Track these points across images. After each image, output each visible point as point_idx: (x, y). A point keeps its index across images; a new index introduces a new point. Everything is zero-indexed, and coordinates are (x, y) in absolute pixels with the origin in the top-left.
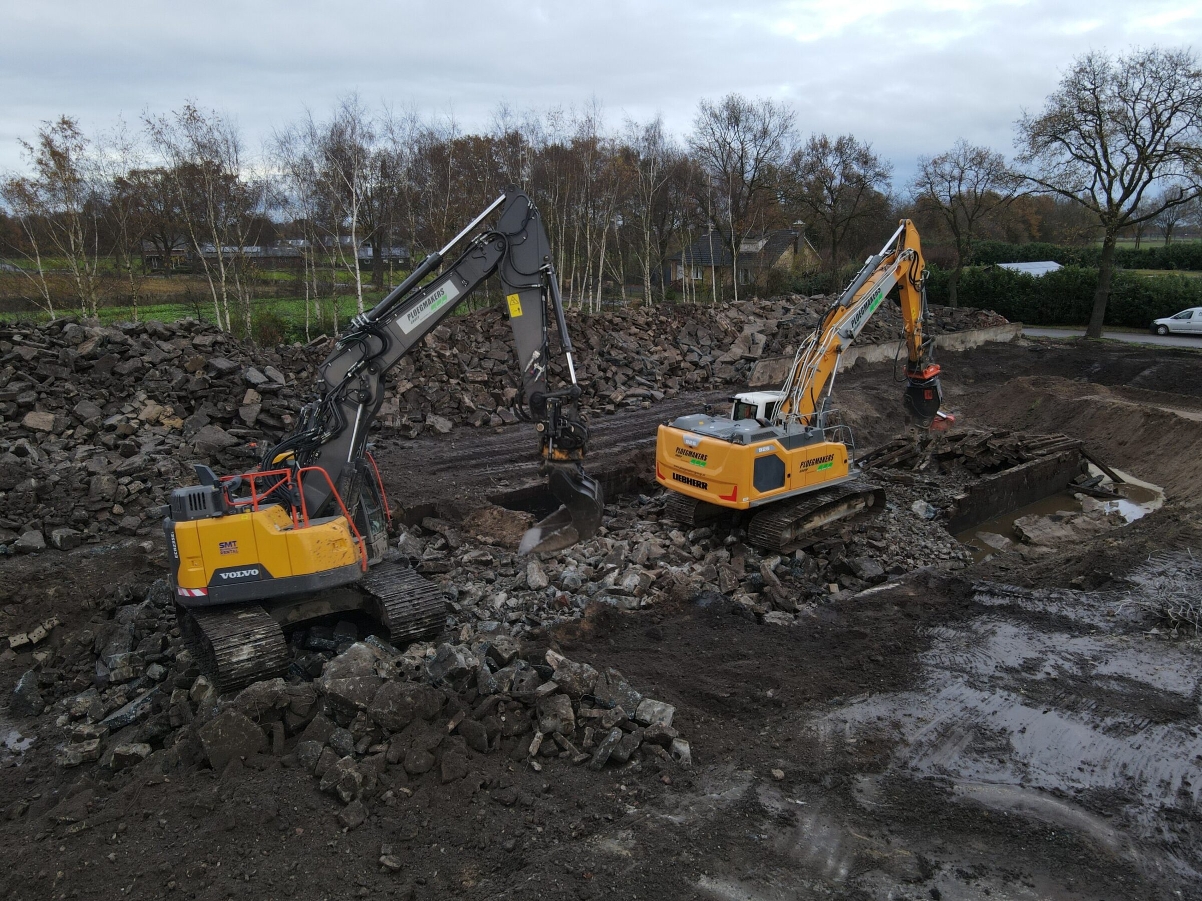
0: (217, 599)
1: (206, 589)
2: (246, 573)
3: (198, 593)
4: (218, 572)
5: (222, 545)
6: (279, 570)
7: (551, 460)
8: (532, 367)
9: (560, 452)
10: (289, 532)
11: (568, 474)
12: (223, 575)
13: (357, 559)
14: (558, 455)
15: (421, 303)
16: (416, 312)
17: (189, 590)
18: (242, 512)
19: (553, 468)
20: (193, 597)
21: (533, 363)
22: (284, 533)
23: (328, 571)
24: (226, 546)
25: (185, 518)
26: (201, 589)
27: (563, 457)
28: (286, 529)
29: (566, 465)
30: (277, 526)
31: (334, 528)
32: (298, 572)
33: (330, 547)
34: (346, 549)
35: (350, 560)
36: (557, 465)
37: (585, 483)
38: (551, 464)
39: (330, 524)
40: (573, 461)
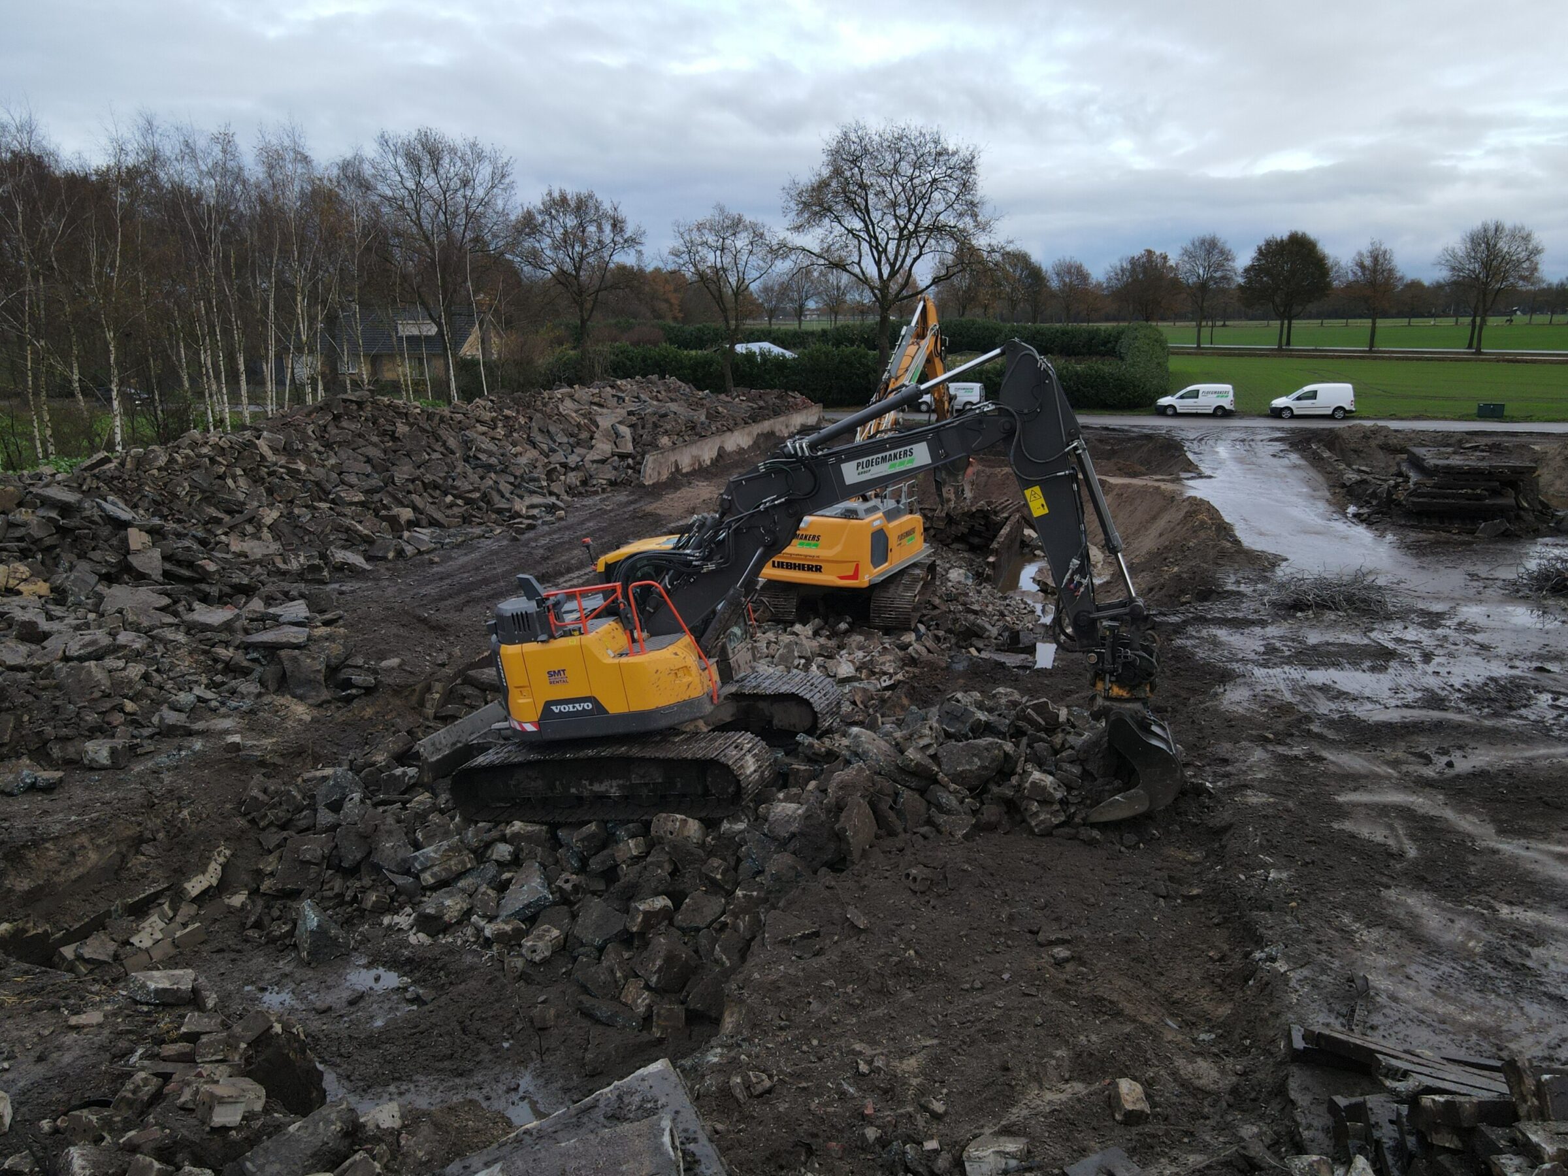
0: (550, 735)
1: (538, 724)
2: (579, 707)
3: (530, 728)
4: (548, 704)
5: (551, 674)
6: (615, 706)
7: (1107, 698)
8: (1071, 580)
9: (1120, 687)
10: (624, 660)
11: (1132, 717)
12: (554, 708)
13: (706, 690)
14: (1116, 691)
15: (880, 456)
16: (869, 464)
17: (520, 723)
18: (571, 635)
19: (1110, 709)
20: (524, 732)
21: (1072, 575)
22: (616, 661)
23: (670, 707)
24: (555, 675)
25: (511, 642)
26: (531, 723)
27: (1124, 693)
28: (621, 655)
29: (1128, 706)
30: (610, 652)
31: (676, 654)
32: (637, 706)
33: (672, 677)
34: (690, 679)
35: (696, 692)
36: (1116, 704)
37: (1154, 728)
38: (1107, 703)
39: (671, 649)
40: (1137, 700)
